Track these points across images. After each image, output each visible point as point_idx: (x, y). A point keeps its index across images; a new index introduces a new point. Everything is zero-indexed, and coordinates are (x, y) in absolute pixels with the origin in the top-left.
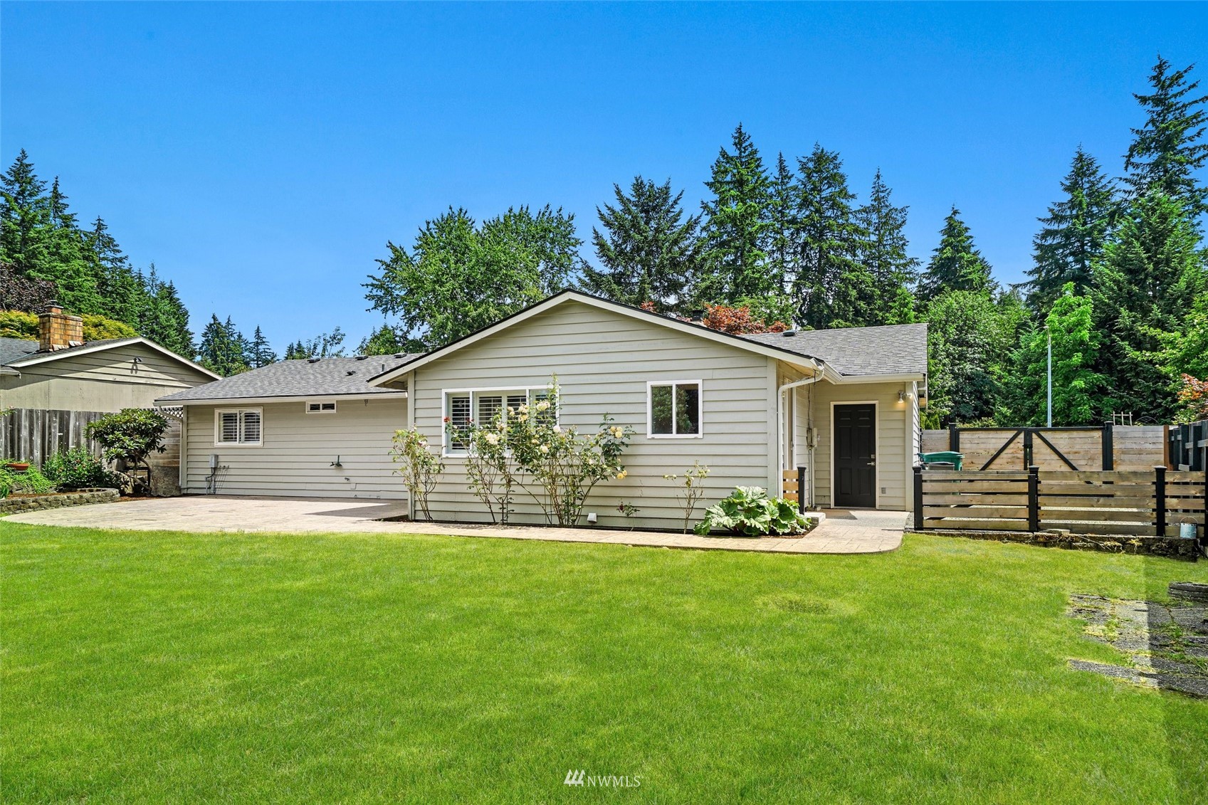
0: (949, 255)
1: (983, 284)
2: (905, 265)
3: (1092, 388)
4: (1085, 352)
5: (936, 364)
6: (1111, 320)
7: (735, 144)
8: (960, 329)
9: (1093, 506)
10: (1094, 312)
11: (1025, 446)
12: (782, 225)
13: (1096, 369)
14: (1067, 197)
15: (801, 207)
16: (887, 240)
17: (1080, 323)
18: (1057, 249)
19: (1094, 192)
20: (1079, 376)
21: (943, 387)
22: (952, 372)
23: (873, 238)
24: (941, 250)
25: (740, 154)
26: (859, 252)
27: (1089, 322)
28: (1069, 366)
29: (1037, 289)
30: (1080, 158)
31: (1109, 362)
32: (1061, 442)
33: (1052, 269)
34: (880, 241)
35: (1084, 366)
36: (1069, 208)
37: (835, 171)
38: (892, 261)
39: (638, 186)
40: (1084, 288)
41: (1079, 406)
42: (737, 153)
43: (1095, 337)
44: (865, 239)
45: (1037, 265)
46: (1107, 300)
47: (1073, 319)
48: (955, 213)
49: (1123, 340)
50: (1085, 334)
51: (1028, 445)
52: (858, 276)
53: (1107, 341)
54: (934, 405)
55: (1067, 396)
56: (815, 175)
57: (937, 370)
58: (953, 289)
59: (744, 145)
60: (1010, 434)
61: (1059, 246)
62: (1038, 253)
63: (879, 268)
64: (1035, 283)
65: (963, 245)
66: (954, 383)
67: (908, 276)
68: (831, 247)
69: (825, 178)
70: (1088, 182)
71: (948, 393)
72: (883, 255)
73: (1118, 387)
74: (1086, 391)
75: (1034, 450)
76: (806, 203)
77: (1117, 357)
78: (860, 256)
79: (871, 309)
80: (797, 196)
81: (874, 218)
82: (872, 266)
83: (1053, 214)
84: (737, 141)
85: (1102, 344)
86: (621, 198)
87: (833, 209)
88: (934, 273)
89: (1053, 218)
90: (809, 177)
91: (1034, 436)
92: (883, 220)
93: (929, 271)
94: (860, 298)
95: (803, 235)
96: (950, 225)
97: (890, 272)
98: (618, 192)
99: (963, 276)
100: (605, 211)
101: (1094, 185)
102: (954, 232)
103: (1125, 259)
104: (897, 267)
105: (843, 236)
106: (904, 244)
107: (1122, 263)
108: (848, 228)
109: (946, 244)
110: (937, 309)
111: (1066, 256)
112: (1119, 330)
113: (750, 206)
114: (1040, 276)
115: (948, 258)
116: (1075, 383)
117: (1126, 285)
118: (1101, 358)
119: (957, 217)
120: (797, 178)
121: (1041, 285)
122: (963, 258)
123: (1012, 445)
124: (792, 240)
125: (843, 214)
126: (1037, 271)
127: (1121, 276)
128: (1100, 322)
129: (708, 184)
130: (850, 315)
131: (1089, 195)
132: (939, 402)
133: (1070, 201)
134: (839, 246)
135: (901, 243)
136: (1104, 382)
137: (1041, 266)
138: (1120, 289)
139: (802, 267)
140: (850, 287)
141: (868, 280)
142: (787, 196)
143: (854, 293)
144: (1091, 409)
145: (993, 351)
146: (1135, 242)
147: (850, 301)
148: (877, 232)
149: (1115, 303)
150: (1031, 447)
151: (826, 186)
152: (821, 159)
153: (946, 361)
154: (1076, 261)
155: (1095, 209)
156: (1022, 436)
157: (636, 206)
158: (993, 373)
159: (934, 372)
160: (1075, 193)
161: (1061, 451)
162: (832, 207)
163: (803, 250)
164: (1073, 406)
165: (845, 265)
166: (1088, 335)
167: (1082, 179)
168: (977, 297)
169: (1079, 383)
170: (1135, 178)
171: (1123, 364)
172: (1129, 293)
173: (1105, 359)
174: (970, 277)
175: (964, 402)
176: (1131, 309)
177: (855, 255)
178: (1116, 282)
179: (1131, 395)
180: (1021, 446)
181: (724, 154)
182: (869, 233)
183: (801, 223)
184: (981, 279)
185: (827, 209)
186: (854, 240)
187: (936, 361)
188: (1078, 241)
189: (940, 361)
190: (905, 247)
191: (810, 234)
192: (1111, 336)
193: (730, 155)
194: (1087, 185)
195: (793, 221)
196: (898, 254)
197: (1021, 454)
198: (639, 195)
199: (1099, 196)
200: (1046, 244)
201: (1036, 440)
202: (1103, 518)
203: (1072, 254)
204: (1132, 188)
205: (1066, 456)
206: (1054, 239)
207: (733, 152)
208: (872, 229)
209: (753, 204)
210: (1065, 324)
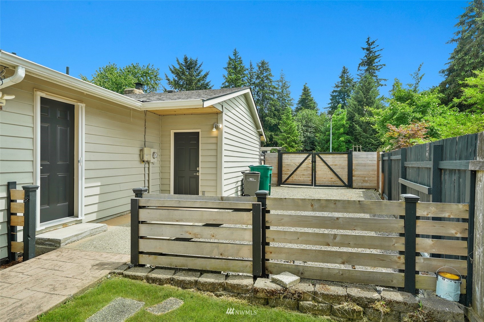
0: (304, 97)
1: (314, 107)
2: (290, 100)
3: (346, 141)
4: (344, 128)
5: (298, 133)
6: (353, 118)
7: (234, 55)
8: (307, 122)
9: (328, 245)
10: (347, 115)
11: (312, 162)
12: (250, 84)
13: (347, 134)
14: (340, 80)
15: (257, 79)
16: (285, 91)
17: (343, 118)
18: (336, 96)
19: (348, 79)
20: (342, 136)
21: (301, 140)
22: (304, 135)
23: (280, 91)
24: (301, 96)
25: (235, 58)
26: (275, 95)
27: (346, 118)
28: (339, 133)
29: (330, 110)
30: (344, 68)
31: (352, 132)
32: (329, 159)
33: (335, 103)
34: (282, 92)
35: (344, 133)
36: (341, 83)
37: (268, 67)
38: (286, 99)
39: (186, 59)
40: (344, 107)
41: (342, 147)
42: (234, 58)
43: (347, 123)
44: (278, 91)
45: (331, 101)
46: (351, 111)
47: (340, 117)
48: (306, 84)
49: (356, 124)
50: (344, 122)
51: (314, 162)
52: (275, 103)
53: (351, 125)
54: (297, 146)
55: (338, 143)
56: (261, 68)
57: (299, 135)
58: (305, 109)
59: (237, 55)
60: (305, 156)
61: (337, 96)
62: (331, 98)
63: (282, 101)
64: (330, 107)
65: (309, 94)
66: (304, 139)
67: (291, 104)
68: (266, 93)
69: (265, 69)
70: (346, 75)
71: (302, 142)
72: (283, 96)
73: (354, 141)
74: (344, 142)
75: (317, 164)
76: (258, 77)
77: (354, 130)
78: (276, 96)
79: (279, 114)
80: (256, 75)
81: (280, 84)
82: (280, 100)
83: (336, 85)
84: (234, 53)
85: (350, 126)
86: (179, 63)
87: (267, 80)
88: (299, 103)
89: (336, 86)
90: (259, 68)
91: (317, 156)
92: (283, 85)
93: (298, 102)
94: (275, 110)
95: (257, 88)
96: (305, 88)
97: (285, 102)
98: (178, 61)
99: (308, 105)
100: (172, 68)
101: (348, 76)
102: (306, 91)
103: (357, 97)
104: (288, 101)
105: (270, 89)
106: (290, 93)
107: (356, 99)
108: (272, 87)
109: (304, 94)
110: (300, 114)
111: (339, 99)
112: (355, 121)
113: (238, 76)
114: (332, 105)
115: (304, 98)
116: (341, 139)
117: (358, 106)
118: (349, 130)
119: (306, 85)
120: (256, 69)
121: (332, 108)
122: (308, 98)
123: (306, 161)
124: (253, 90)
125: (270, 82)
126: (330, 103)
127: (356, 103)
128: (349, 118)
129: (225, 68)
130: (272, 116)
131: (347, 80)
132: (299, 145)
133: (341, 81)
134: (269, 92)
135: (289, 93)
136: (350, 139)
137: (332, 102)
138: (356, 107)
139: (257, 99)
140: (272, 106)
141: (278, 104)
142: (253, 74)
143: (273, 108)
144: (346, 148)
145: (317, 129)
146: (360, 91)
147: (272, 111)
148: (281, 89)
149: (354, 112)
150: (315, 162)
151: (265, 72)
152: (263, 63)
153: (302, 132)
154: (343, 101)
155: (348, 84)
156: (311, 156)
157: (185, 66)
158: (317, 137)
159: (297, 135)
160: (343, 79)
161: (329, 164)
162: (267, 79)
163: (257, 93)
164: (340, 147)
165: (271, 99)
166: (345, 122)
167: (344, 74)
168: (312, 111)
169: (342, 139)
170: (361, 74)
171: (356, 133)
172: (358, 109)
173: (350, 131)
174: (310, 105)
175: (308, 146)
176: (359, 114)
177: (274, 96)
178: (355, 105)
179: (358, 143)
180: (310, 161)
181: (230, 58)
182: (279, 89)
183: (256, 84)
184: (314, 106)
185: (265, 80)
186: (274, 91)
187: (299, 132)
188: (343, 94)
189: (300, 132)
190: (290, 94)
191: (259, 88)
192: (352, 123)
193: (232, 58)
194: (346, 76)
195: (254, 83)
196: (288, 97)
197: (310, 166)
198: (186, 62)
199: (350, 80)
200: (334, 95)
201: (318, 159)
202: (340, 260)
203: (341, 98)
204: (360, 77)
205: (331, 167)
206: (336, 93)
207: (233, 57)
208: (280, 88)
209: (239, 75)
210: (338, 119)
